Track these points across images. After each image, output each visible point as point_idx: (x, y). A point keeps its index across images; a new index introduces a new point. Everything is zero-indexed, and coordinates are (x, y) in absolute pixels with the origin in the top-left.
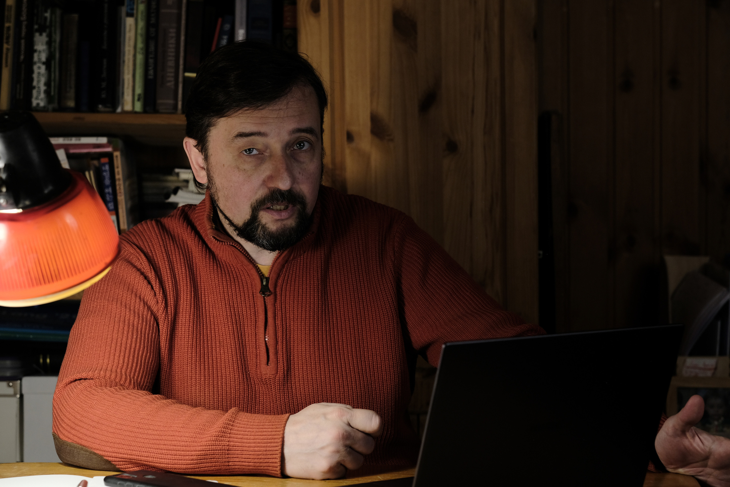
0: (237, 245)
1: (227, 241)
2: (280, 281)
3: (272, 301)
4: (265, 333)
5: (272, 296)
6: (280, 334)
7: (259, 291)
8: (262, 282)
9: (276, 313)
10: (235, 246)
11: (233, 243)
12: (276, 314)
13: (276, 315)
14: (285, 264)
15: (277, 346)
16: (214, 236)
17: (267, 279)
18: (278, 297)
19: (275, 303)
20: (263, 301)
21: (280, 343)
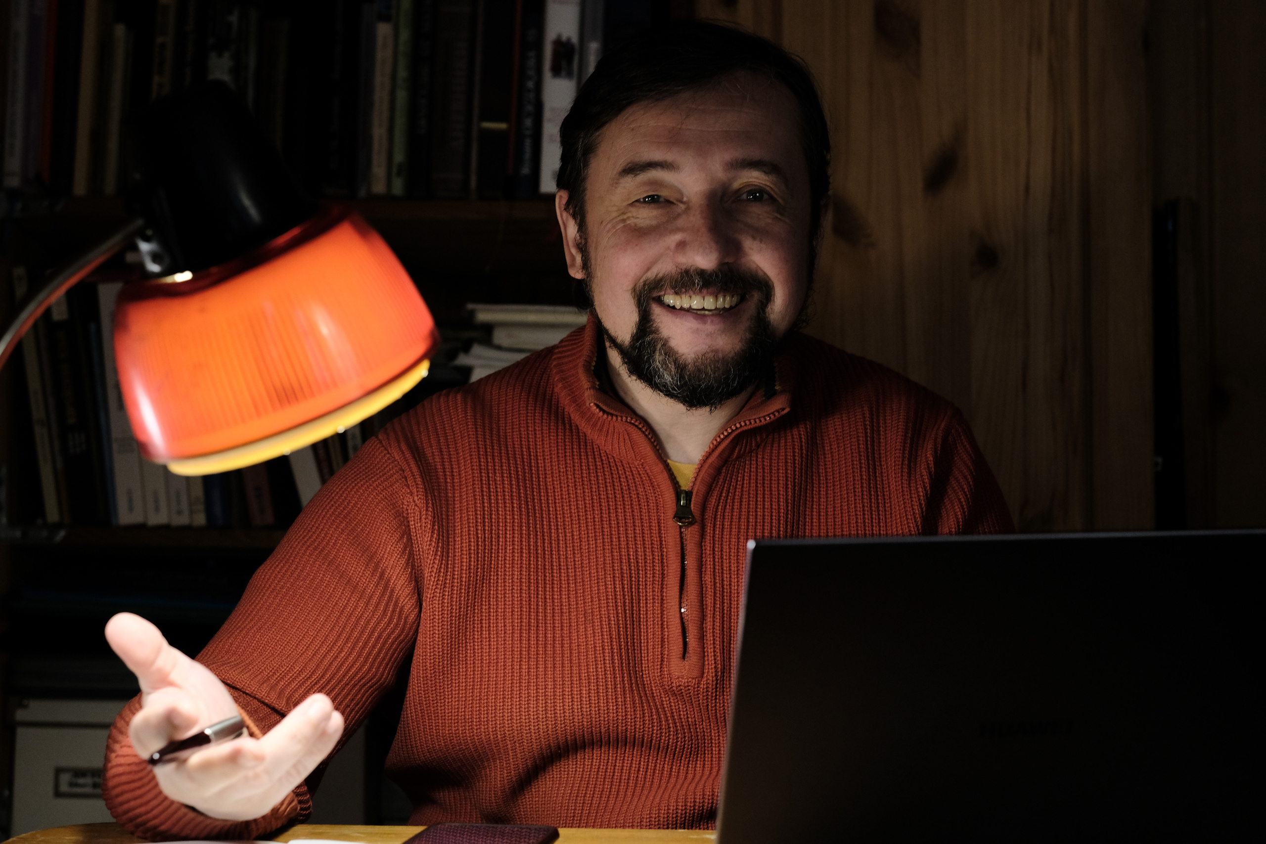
0: (640, 423)
1: (622, 415)
2: (713, 500)
3: (696, 536)
4: (680, 598)
5: (695, 528)
6: (709, 601)
7: (672, 516)
8: (679, 500)
9: (702, 562)
10: (637, 424)
11: (632, 419)
12: (704, 563)
13: (702, 565)
14: (723, 466)
15: (703, 623)
16: (598, 403)
17: (689, 495)
18: (709, 530)
19: (702, 542)
20: (678, 536)
21: (709, 619)
